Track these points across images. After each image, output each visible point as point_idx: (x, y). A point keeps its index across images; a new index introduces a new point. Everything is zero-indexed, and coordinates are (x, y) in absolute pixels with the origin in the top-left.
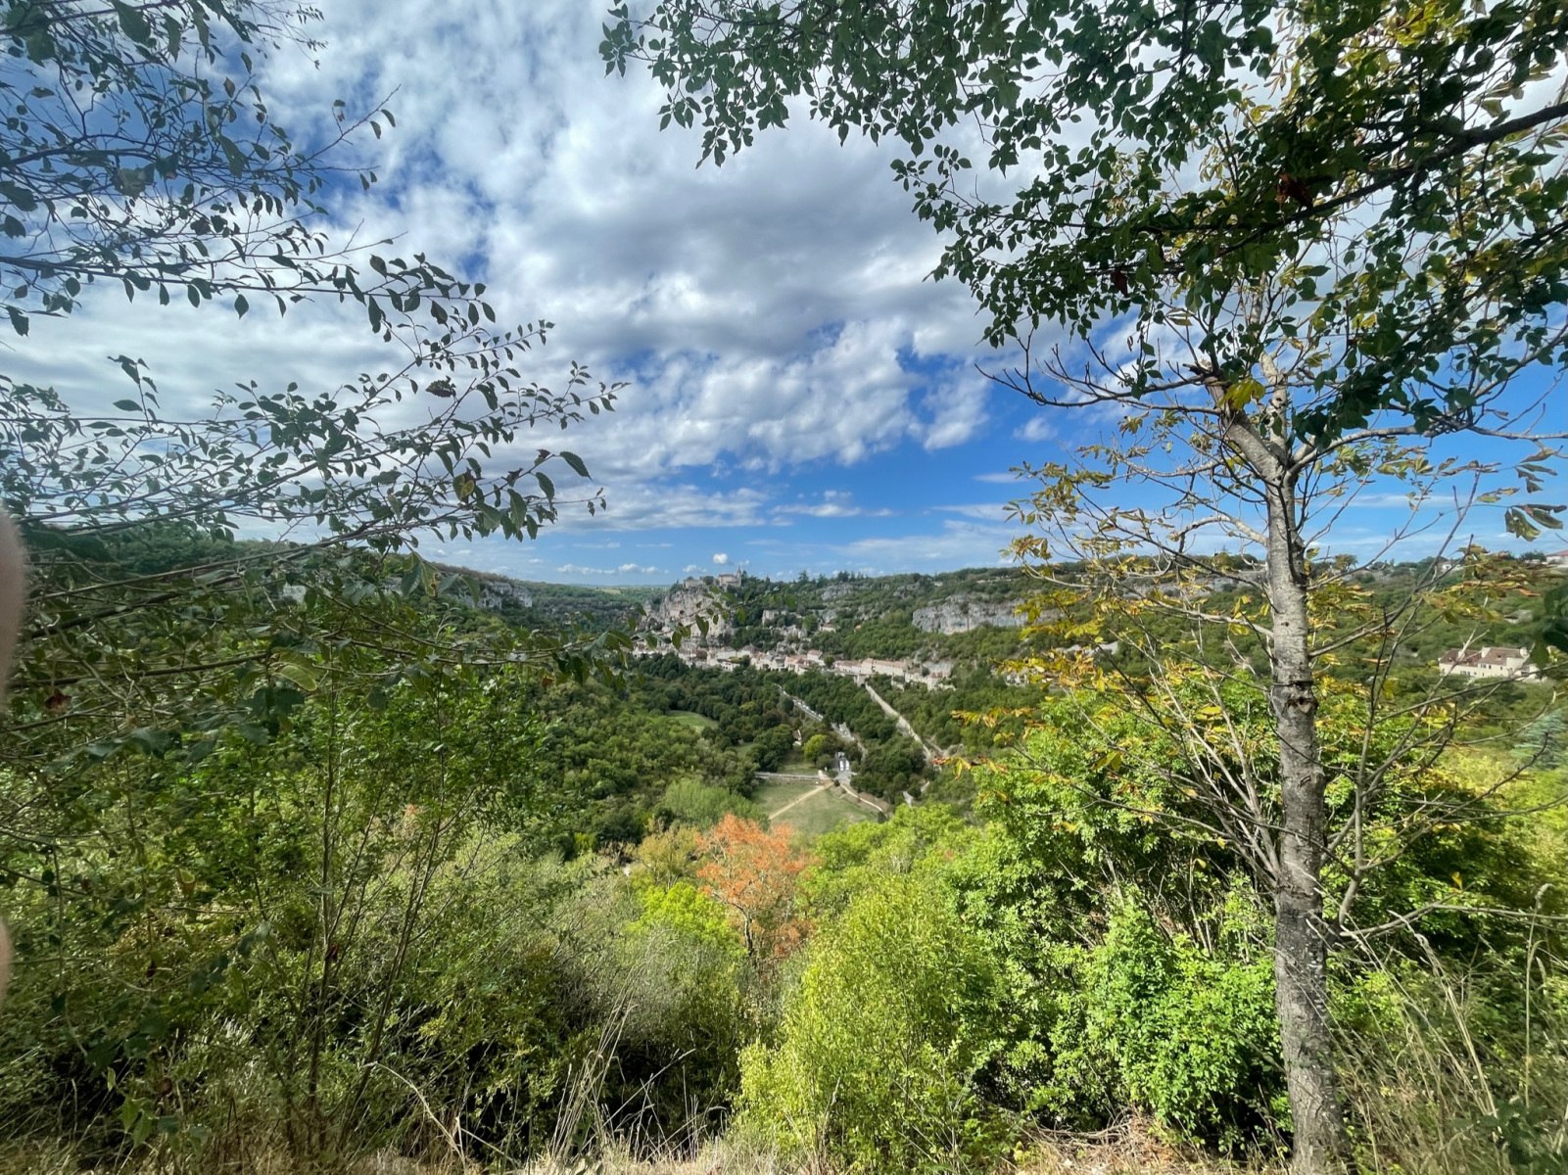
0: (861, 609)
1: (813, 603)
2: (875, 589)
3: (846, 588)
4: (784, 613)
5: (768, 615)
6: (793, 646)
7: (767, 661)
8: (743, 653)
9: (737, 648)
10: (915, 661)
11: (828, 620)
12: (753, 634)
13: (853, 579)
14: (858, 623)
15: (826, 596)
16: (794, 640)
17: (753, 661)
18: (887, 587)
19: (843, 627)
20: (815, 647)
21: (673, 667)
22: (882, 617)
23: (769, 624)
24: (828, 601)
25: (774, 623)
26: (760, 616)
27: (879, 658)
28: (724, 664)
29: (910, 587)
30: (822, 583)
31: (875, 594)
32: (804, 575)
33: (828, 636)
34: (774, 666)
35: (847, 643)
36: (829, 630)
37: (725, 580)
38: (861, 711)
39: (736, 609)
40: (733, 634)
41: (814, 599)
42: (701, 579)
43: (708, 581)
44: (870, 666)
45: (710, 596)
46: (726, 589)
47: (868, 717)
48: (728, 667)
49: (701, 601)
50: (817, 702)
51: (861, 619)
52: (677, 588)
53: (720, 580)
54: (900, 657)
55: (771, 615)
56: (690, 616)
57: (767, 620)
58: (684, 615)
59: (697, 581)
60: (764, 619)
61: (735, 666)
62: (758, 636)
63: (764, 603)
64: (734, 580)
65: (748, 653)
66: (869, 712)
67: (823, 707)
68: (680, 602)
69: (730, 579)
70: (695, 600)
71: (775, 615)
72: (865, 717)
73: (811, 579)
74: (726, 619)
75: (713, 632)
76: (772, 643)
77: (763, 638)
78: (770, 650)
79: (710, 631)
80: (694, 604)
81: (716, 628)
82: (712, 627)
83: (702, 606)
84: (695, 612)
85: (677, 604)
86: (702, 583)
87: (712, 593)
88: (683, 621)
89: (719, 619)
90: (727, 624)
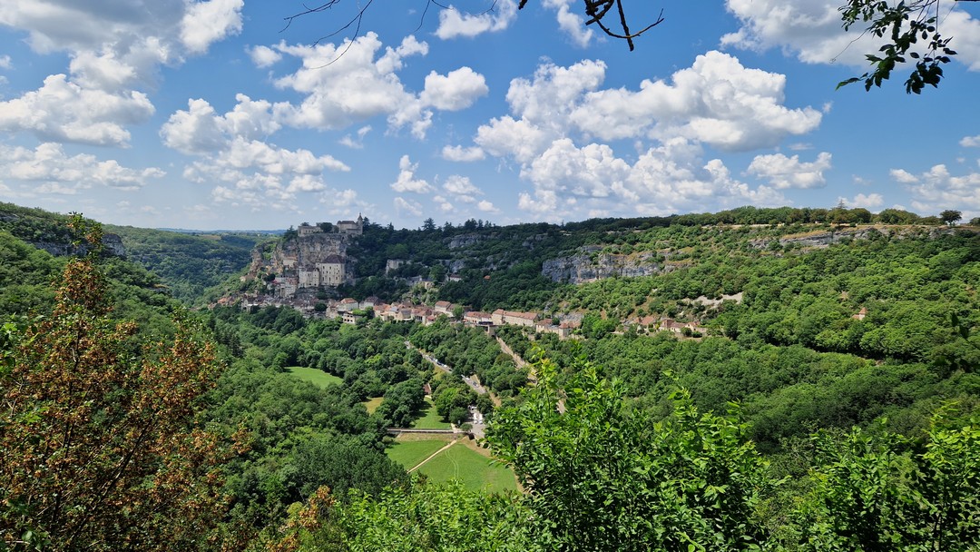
0: (489, 258)
1: (441, 252)
2: (503, 238)
3: (474, 235)
4: (409, 262)
5: (392, 265)
6: (421, 297)
7: (392, 314)
8: (367, 305)
9: (360, 300)
10: (545, 312)
11: (455, 269)
12: (377, 285)
13: (481, 228)
14: (486, 274)
15: (453, 245)
16: (420, 290)
17: (377, 313)
18: (516, 237)
19: (471, 277)
20: (443, 297)
21: (289, 320)
22: (510, 267)
23: (392, 273)
24: (455, 250)
25: (400, 272)
26: (383, 266)
27: (509, 309)
28: (345, 317)
29: (538, 237)
30: (450, 231)
31: (503, 244)
32: (430, 222)
33: (457, 285)
34: (399, 318)
35: (475, 294)
36: (457, 280)
37: (345, 227)
38: (492, 363)
39: (356, 257)
40: (354, 284)
41: (440, 248)
42: (318, 225)
43: (326, 227)
44: (500, 317)
45: (329, 244)
46: (346, 236)
47: (499, 368)
48: (350, 318)
49: (319, 249)
50: (446, 354)
51: (489, 269)
52: (290, 235)
53: (339, 226)
54: (531, 307)
55: (394, 264)
56: (307, 265)
57: (392, 270)
58: (300, 264)
59: (313, 228)
60: (387, 268)
61: (358, 318)
62: (382, 287)
63: (387, 252)
64: (355, 227)
65: (371, 305)
66: (500, 363)
67: (452, 359)
68: (294, 250)
69: (350, 226)
70: (311, 249)
71: (400, 264)
72: (495, 369)
73: (437, 227)
74: (346, 268)
75: (332, 282)
76: (397, 293)
77: (387, 289)
78: (395, 301)
79: (328, 281)
80: (311, 253)
81: (335, 278)
82: (331, 277)
83: (320, 256)
84: (311, 262)
85: (291, 252)
86: (319, 229)
87: (331, 240)
88: (299, 271)
89: (338, 269)
90: (346, 272)
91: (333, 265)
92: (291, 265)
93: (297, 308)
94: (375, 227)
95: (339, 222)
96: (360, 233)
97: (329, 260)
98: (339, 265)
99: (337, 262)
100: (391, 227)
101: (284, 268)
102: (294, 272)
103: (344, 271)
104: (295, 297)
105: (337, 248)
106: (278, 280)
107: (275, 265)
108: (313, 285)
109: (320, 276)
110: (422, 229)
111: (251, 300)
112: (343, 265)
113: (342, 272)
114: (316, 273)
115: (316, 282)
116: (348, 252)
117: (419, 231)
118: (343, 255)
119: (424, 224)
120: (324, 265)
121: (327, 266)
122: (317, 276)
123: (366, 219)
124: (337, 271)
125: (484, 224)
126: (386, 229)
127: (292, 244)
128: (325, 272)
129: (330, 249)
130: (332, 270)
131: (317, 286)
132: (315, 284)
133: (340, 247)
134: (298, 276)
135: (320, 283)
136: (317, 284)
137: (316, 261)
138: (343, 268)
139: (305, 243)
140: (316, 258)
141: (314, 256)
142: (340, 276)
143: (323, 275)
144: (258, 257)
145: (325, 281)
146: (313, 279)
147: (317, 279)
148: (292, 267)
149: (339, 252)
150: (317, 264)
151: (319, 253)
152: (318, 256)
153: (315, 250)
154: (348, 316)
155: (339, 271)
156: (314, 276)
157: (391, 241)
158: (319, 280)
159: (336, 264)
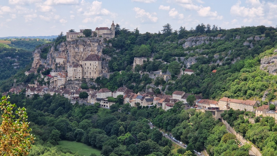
0: (216, 56)
1: (177, 51)
2: (227, 39)
3: (203, 38)
4: (151, 60)
5: (138, 62)
6: (160, 87)
7: (138, 101)
8: (118, 93)
9: (113, 90)
10: (263, 99)
11: (188, 65)
12: (126, 78)
13: (209, 31)
14: (214, 68)
15: (187, 45)
16: (160, 82)
17: (127, 100)
18: (238, 38)
19: (202, 71)
20: (179, 88)
21: (60, 105)
22: (233, 63)
23: (138, 68)
24: (188, 49)
25: (144, 68)
26: (131, 62)
27: (232, 97)
28: (102, 103)
29: (257, 38)
30: (184, 34)
31: (228, 44)
32: (168, 27)
33: (190, 78)
34: (144, 104)
35: (205, 85)
36: (190, 73)
37: (101, 32)
38: (219, 141)
39: (111, 56)
40: (108, 77)
41: (176, 48)
42: (81, 31)
43: (87, 33)
44: (225, 103)
45: (89, 45)
46: (102, 39)
47: (225, 146)
48: (106, 104)
49: (82, 50)
50: (181, 133)
51: (216, 64)
52: (61, 39)
53: (97, 32)
54: (251, 95)
55: (140, 60)
56: (73, 63)
57: (137, 66)
58: (68, 61)
59: (77, 33)
60: (134, 64)
61: (111, 104)
62: (130, 80)
63: (134, 51)
64: (109, 32)
65: (122, 93)
66: (225, 141)
67: (186, 137)
68: (64, 51)
69: (105, 32)
70: (76, 50)
71: (144, 61)
72: (221, 146)
73: (173, 31)
74: (102, 64)
75: (92, 75)
76: (142, 84)
77: (134, 81)
78: (141, 91)
79: (89, 75)
80: (76, 53)
81: (94, 73)
82: (91, 72)
83: (82, 55)
84: (76, 60)
85: (61, 52)
86: (82, 34)
87: (91, 43)
88: (67, 67)
89: (96, 66)
90: (102, 68)
91: (92, 62)
92: (62, 62)
93: (66, 96)
94: (125, 31)
95: (97, 29)
96: (113, 36)
97: (89, 58)
98: (97, 62)
99: (95, 60)
100: (137, 31)
101: (57, 64)
102: (64, 68)
103: (100, 67)
104: (65, 87)
105: (96, 48)
106: (53, 74)
107: (50, 62)
108: (78, 78)
109: (83, 71)
110: (162, 33)
111: (33, 89)
112: (100, 62)
113: (100, 68)
114: (79, 69)
115: (80, 76)
116: (104, 52)
117: (160, 34)
118: (100, 54)
119: (163, 29)
120: (85, 62)
121: (88, 63)
122: (81, 71)
123: (118, 26)
124: (95, 67)
125: (211, 28)
126: (133, 34)
127: (62, 46)
128: (87, 68)
129: (90, 50)
130: (92, 67)
131: (81, 79)
132: (79, 78)
133: (98, 48)
134: (67, 71)
135: (83, 77)
136: (81, 77)
137: (80, 60)
138: (100, 64)
139: (72, 46)
140: (80, 57)
141: (79, 55)
142: (98, 71)
143: (85, 71)
144: (38, 57)
145: (86, 75)
146: (78, 73)
147: (81, 74)
148: (62, 64)
149: (97, 52)
150: (80, 62)
151: (82, 53)
152: (81, 56)
153: (79, 50)
154: (104, 102)
155: (97, 67)
156: (78, 71)
157: (137, 43)
158: (82, 74)
159: (95, 62)
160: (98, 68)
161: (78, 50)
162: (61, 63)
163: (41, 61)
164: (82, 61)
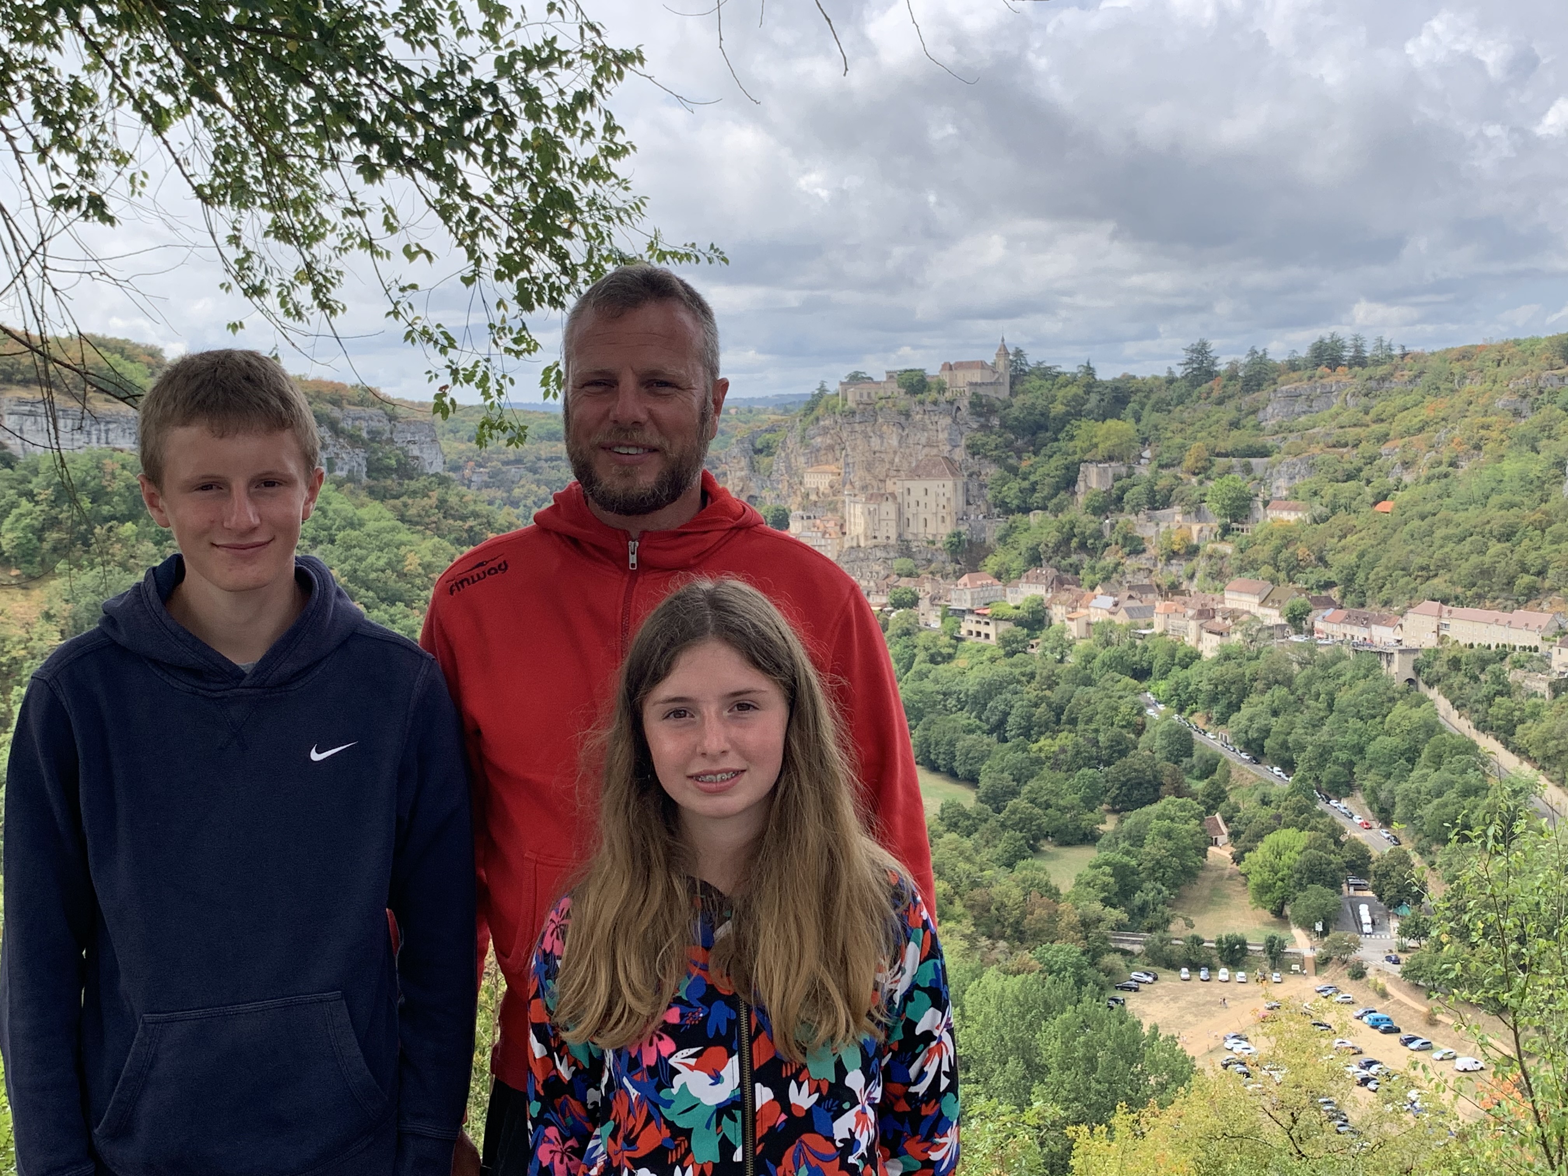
0: (1390, 452)
1: (1238, 438)
2: (1432, 389)
3: (1337, 386)
5: (1094, 479)
6: (1178, 569)
7: (1099, 616)
8: (1029, 591)
9: (1007, 577)
11: (1282, 487)
12: (1052, 537)
13: (1359, 361)
14: (1382, 495)
15: (1273, 415)
16: (1178, 549)
17: (1058, 613)
18: (1473, 381)
19: (1334, 506)
20: (1247, 567)
22: (1459, 474)
23: (1095, 502)
24: (1281, 429)
26: (1070, 482)
27: (1459, 601)
28: (968, 625)
29: (1548, 381)
30: (1261, 374)
31: (1436, 406)
32: (1201, 351)
33: (1290, 534)
35: (1349, 557)
36: (1291, 517)
37: (963, 379)
38: (1411, 761)
40: (987, 535)
41: (1235, 425)
42: (890, 375)
43: (912, 382)
44: (1431, 623)
46: (964, 403)
47: (1434, 778)
48: (984, 629)
49: (895, 442)
50: (1266, 732)
51: (1391, 481)
53: (946, 377)
54: (1531, 594)
55: (1102, 474)
56: (865, 488)
57: (1093, 494)
58: (847, 483)
59: (877, 384)
60: (1081, 488)
61: (1004, 627)
62: (1067, 541)
63: (1078, 443)
64: (989, 378)
65: (1038, 591)
66: (1437, 761)
67: (1284, 746)
68: (831, 448)
69: (976, 376)
70: (875, 443)
71: (1117, 478)
72: (1424, 777)
73: (1222, 366)
74: (967, 491)
75: (931, 529)
76: (1112, 558)
78: (1107, 579)
79: (921, 530)
80: (875, 453)
81: (940, 519)
82: (929, 517)
83: (897, 460)
84: (875, 477)
85: (823, 452)
86: (894, 389)
87: (926, 417)
88: (844, 502)
89: (948, 495)
90: (968, 503)
91: (933, 485)
92: (824, 486)
94: (1044, 373)
95: (947, 367)
96: (1004, 391)
97: (920, 470)
98: (949, 484)
99: (942, 475)
100: (1090, 371)
101: (806, 495)
102: (833, 508)
103: (961, 499)
105: (943, 436)
106: (794, 526)
107: (783, 487)
108: (881, 540)
109: (900, 513)
110: (1179, 372)
112: (960, 484)
113: (958, 503)
114: (888, 508)
115: (890, 531)
116: (974, 450)
117: (1170, 379)
118: (960, 454)
119: (1182, 358)
120: (908, 484)
121: (917, 487)
122: (893, 515)
123: (1019, 353)
124: (943, 501)
125: (1369, 351)
126: (1073, 380)
128: (913, 504)
129: (923, 441)
130: (931, 499)
131: (893, 541)
132: (888, 538)
133: (950, 434)
134: (842, 517)
135: (900, 536)
136: (893, 537)
137: (887, 476)
138: (960, 491)
139: (857, 427)
140: (887, 466)
141: (883, 460)
142: (953, 514)
143: (908, 513)
144: (742, 469)
145: (913, 529)
146: (883, 523)
147: (893, 524)
148: (826, 491)
149: (949, 448)
150: (889, 483)
151: (895, 452)
152: (892, 462)
153: (885, 444)
154: (978, 622)
155: (949, 499)
156: (884, 516)
157: (1091, 412)
158: (898, 525)
159: (941, 483)
160: (953, 503)
161: (882, 442)
162: (821, 489)
163: (752, 484)
164: (893, 480)
